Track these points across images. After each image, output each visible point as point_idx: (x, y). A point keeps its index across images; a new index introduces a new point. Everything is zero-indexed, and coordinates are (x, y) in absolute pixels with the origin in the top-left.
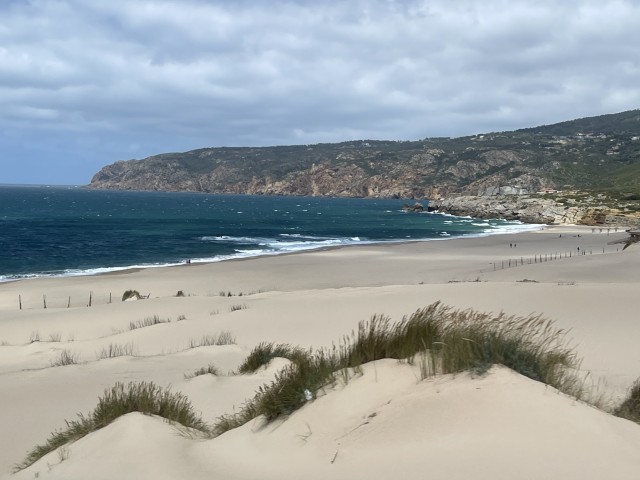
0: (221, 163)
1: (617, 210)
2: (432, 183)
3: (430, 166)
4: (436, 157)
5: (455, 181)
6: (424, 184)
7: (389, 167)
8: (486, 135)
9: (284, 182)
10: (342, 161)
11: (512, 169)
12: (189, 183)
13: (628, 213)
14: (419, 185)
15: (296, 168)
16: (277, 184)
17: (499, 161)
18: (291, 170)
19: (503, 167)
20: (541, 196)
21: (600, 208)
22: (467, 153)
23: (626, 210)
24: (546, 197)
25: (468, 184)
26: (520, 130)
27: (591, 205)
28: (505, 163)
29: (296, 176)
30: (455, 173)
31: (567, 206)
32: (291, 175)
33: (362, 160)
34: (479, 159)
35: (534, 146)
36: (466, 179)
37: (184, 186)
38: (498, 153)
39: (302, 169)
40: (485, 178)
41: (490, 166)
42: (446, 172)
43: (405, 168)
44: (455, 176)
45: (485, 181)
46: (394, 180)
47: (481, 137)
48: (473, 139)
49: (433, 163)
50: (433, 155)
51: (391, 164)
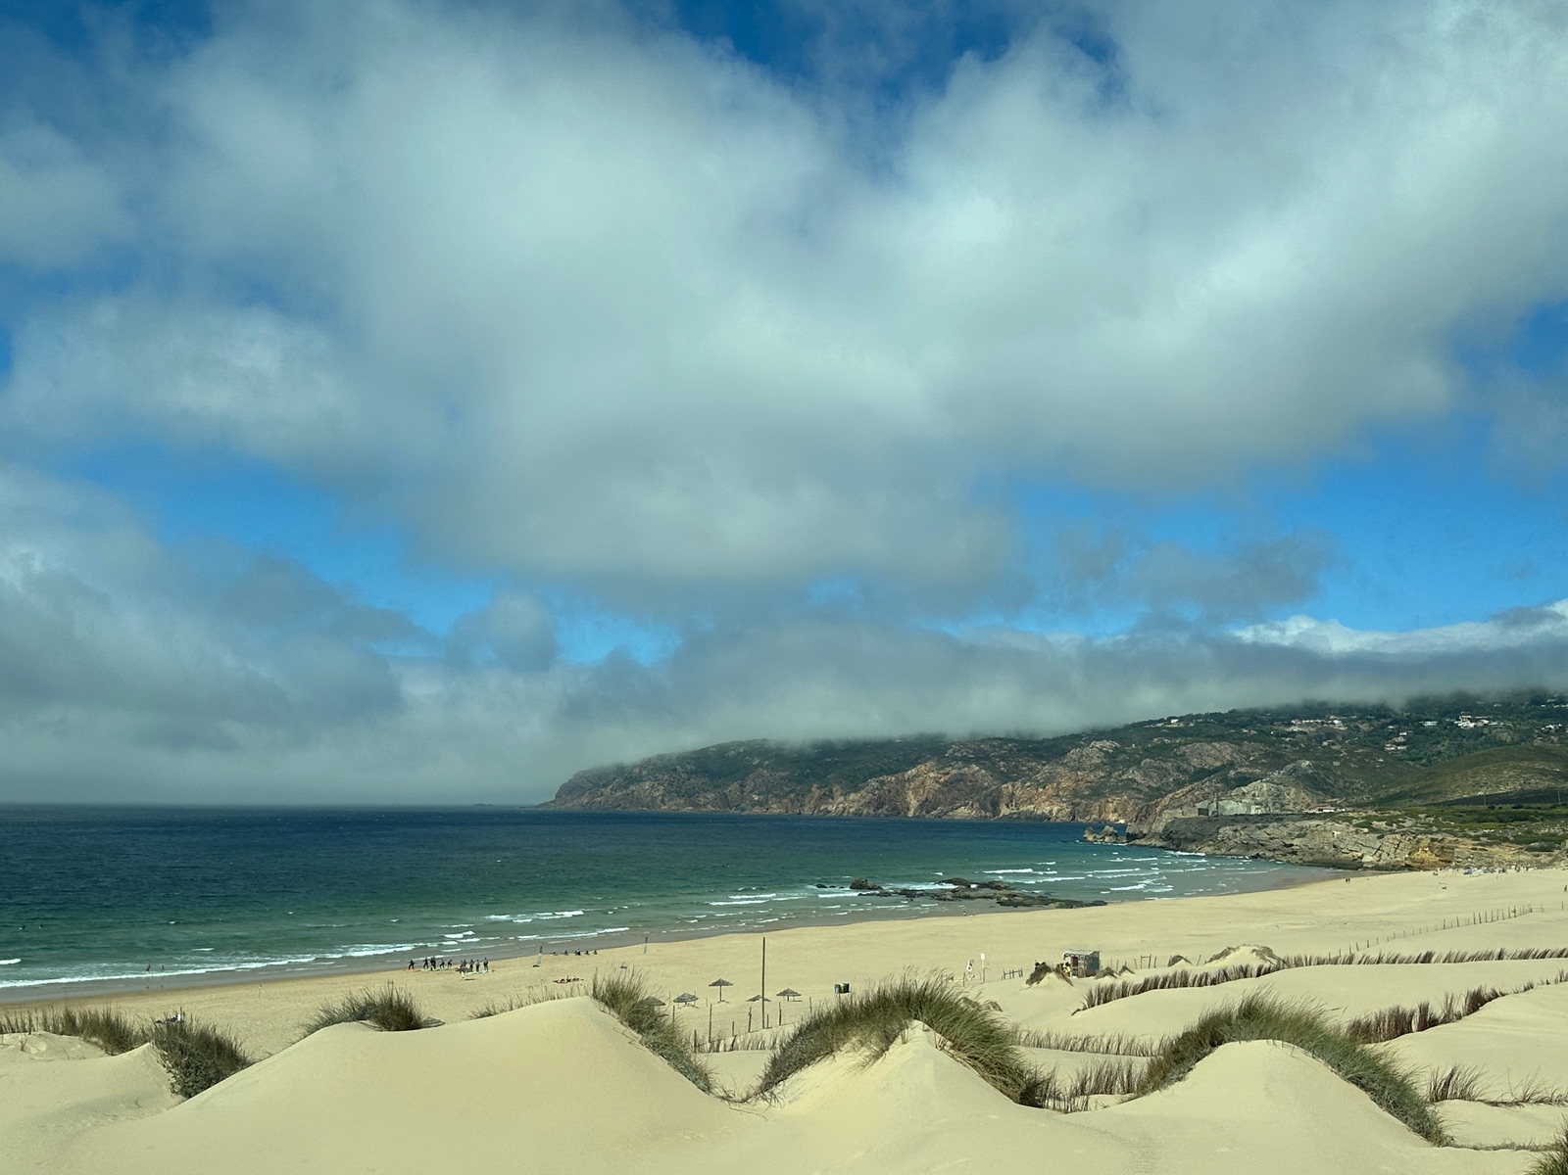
0: (760, 765)
1: (1469, 842)
2: (1103, 795)
3: (1097, 767)
4: (1106, 752)
6: (1089, 797)
7: (1030, 769)
9: (863, 792)
10: (955, 760)
11: (1232, 773)
12: (711, 796)
13: (1491, 845)
14: (1083, 797)
15: (882, 772)
16: (852, 796)
17: (1210, 761)
18: (874, 774)
19: (1216, 770)
20: (1326, 816)
22: (1156, 747)
25: (1163, 797)
27: (1417, 832)
28: (1218, 764)
29: (882, 783)
30: (1139, 779)
31: (1377, 832)
32: (873, 783)
33: (987, 758)
34: (1176, 756)
35: (1262, 737)
37: (703, 801)
38: (1207, 747)
39: (891, 773)
40: (1189, 787)
41: (1194, 767)
42: (1124, 777)
43: (1057, 771)
44: (1139, 784)
45: (1190, 791)
46: (1041, 790)
47: (1173, 721)
48: (1160, 725)
49: (1102, 762)
50: (1100, 750)
51: (1034, 764)
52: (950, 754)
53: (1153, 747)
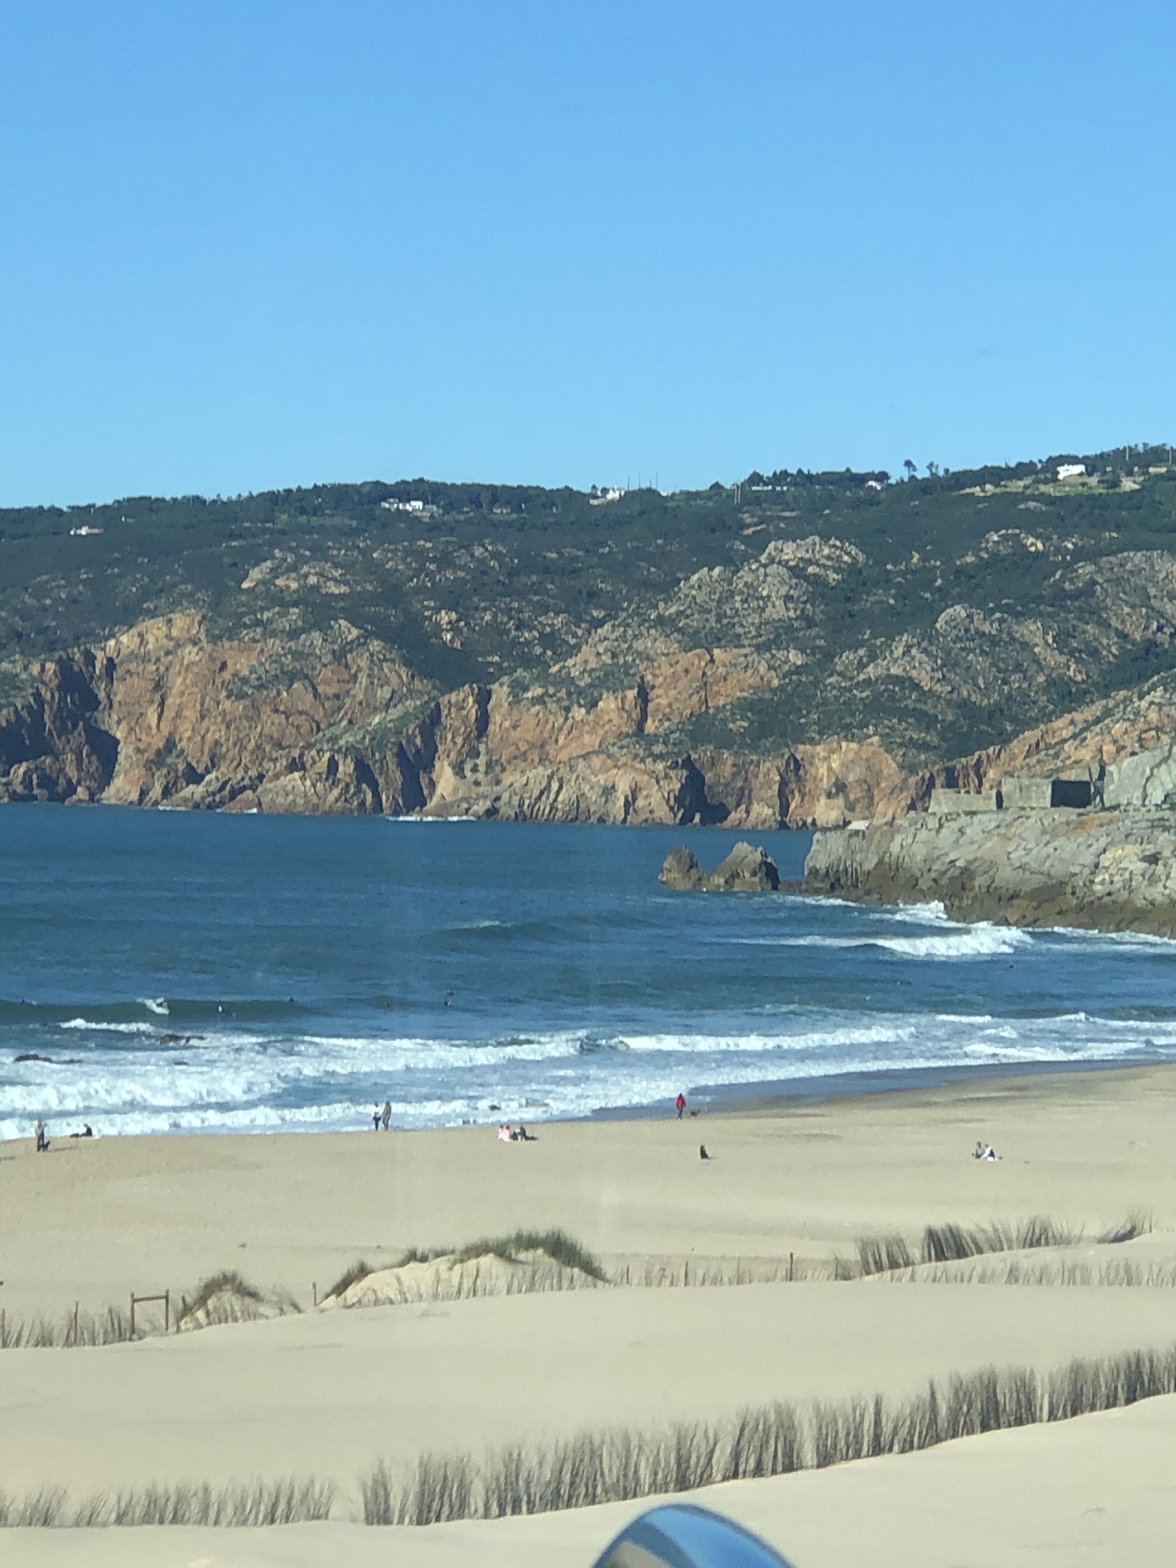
2: (796, 734)
4: (816, 581)
5: (926, 721)
6: (747, 740)
8: (1093, 464)
14: (726, 740)
22: (993, 563)
30: (924, 676)
33: (391, 595)
36: (993, 714)
40: (1096, 709)
41: (1123, 636)
42: (871, 671)
43: (638, 645)
44: (924, 695)
45: (1098, 721)
46: (579, 713)
47: (1065, 472)
48: (1017, 485)
49: (803, 617)
50: (797, 572)
51: (559, 621)
52: (259, 582)
53: (985, 565)
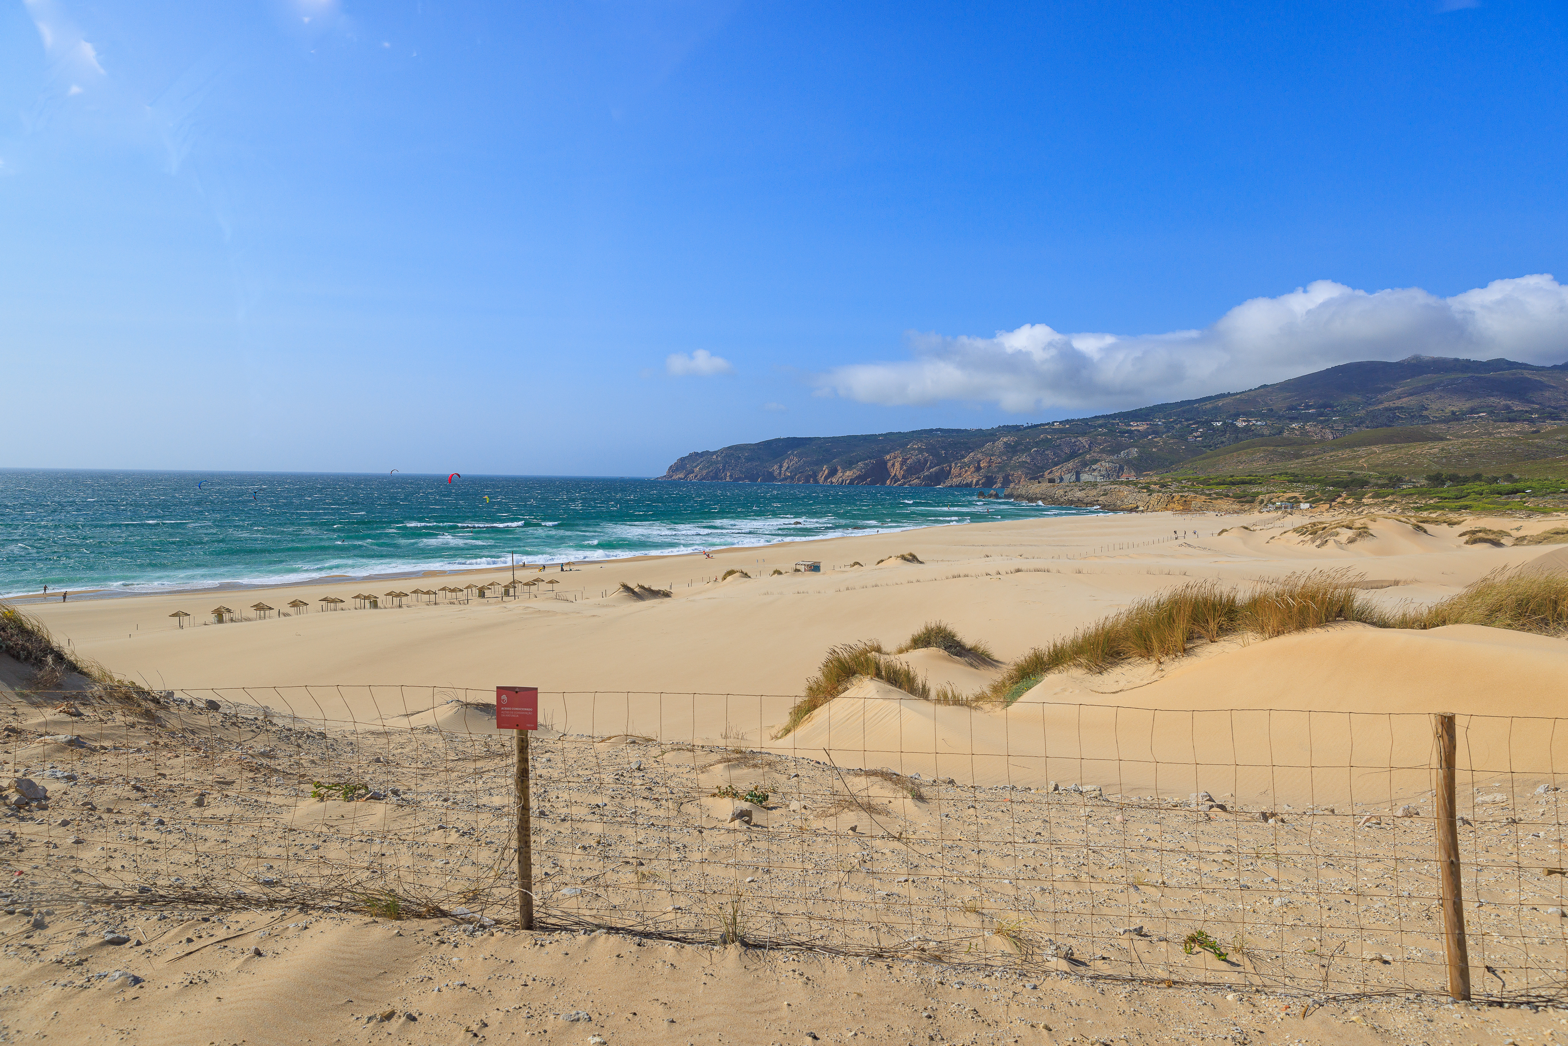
0: (792, 453)
1: (1203, 497)
3: (1003, 454)
4: (1009, 444)
5: (1030, 469)
7: (962, 455)
10: (914, 449)
11: (1088, 456)
13: (1216, 499)
17: (1075, 448)
18: (861, 459)
19: (1079, 454)
20: (1122, 483)
21: (1186, 494)
23: (1214, 496)
24: (1128, 483)
25: (1043, 472)
26: (1096, 417)
27: (1175, 492)
28: (1081, 451)
31: (1151, 492)
34: (1054, 446)
35: (1111, 432)
36: (1041, 467)
38: (1074, 440)
41: (1065, 453)
42: (1019, 460)
43: (977, 456)
44: (1029, 464)
45: (1058, 468)
47: (1055, 424)
48: (1047, 427)
49: (1007, 450)
50: (1006, 443)
51: (963, 452)
52: (911, 446)
53: (1040, 441)
